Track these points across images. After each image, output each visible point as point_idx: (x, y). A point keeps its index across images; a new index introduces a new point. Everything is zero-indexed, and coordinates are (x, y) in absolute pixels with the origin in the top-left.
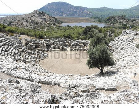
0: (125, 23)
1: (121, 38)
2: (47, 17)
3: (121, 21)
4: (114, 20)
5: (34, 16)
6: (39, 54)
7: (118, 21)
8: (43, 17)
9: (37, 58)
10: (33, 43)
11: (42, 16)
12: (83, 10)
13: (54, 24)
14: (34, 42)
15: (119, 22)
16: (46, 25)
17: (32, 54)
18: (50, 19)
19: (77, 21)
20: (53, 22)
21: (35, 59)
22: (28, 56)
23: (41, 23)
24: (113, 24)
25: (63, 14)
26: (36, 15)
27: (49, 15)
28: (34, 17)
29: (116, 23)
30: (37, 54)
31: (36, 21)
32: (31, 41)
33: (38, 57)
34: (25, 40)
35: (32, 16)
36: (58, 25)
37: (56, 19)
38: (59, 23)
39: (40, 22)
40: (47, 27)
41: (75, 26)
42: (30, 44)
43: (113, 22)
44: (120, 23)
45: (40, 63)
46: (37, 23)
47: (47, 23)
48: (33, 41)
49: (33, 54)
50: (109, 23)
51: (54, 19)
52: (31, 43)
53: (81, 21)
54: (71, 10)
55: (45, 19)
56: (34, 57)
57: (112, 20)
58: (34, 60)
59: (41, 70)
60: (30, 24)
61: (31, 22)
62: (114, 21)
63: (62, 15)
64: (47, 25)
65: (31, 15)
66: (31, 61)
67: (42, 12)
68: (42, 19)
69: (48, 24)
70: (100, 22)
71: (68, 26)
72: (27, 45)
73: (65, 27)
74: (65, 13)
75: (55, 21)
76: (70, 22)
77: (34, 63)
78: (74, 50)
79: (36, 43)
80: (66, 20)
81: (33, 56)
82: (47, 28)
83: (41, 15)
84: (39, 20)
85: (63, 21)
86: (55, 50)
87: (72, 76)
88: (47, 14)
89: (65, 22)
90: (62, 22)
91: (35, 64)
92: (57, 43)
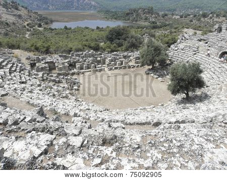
0: (153, 20)
1: (181, 46)
2: (23, 12)
3: (148, 16)
4: (137, 15)
7: (143, 16)
8: (17, 12)
10: (43, 62)
11: (13, 9)
13: (40, 26)
14: (45, 60)
15: (144, 18)
16: (25, 27)
18: (31, 17)
19: (76, 18)
20: (36, 21)
23: (14, 24)
24: (136, 21)
26: (1, 8)
27: (26, 8)
29: (140, 20)
34: (27, 59)
36: (46, 26)
37: (41, 16)
38: (47, 23)
39: (11, 21)
40: (28, 30)
41: (78, 27)
43: (135, 18)
44: (146, 19)
46: (7, 24)
47: (26, 24)
50: (129, 19)
51: (37, 16)
52: (40, 64)
53: (84, 17)
55: (20, 16)
57: (133, 16)
62: (137, 17)
64: (27, 27)
67: (13, 2)
68: (14, 15)
69: (28, 25)
70: (116, 19)
71: (66, 28)
73: (61, 29)
74: (52, 5)
75: (40, 20)
76: (66, 19)
82: (29, 33)
83: (10, 9)
84: (9, 18)
85: (53, 18)
88: (22, 7)
89: (57, 21)
90: (52, 21)
92: (84, 59)
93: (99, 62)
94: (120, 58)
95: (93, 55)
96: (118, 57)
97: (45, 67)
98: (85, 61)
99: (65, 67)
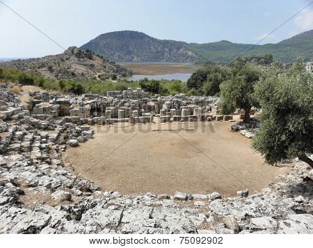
2: (97, 62)
5: (67, 59)
6: (65, 129)
8: (89, 62)
9: (55, 141)
10: (51, 101)
11: (85, 59)
12: (178, 49)
13: (114, 78)
14: (56, 99)
16: (95, 78)
17: (40, 128)
18: (105, 67)
20: (111, 73)
21: (50, 143)
22: (25, 134)
23: (82, 74)
25: (133, 58)
26: (73, 58)
27: (102, 57)
28: (66, 61)
30: (59, 128)
31: (72, 70)
32: (46, 98)
33: (61, 138)
34: (31, 95)
35: (63, 60)
36: (122, 79)
37: (118, 67)
38: (124, 76)
39: (80, 72)
42: (44, 105)
45: (65, 155)
46: (73, 74)
47: (97, 76)
48: (52, 98)
49: (46, 129)
51: (113, 67)
52: (45, 103)
53: (174, 70)
54: (150, 49)
55: (92, 66)
56: (47, 137)
58: (44, 145)
59: (63, 178)
60: (57, 76)
61: (59, 72)
63: (131, 61)
64: (98, 79)
65: (61, 59)
66: (30, 149)
67: (87, 51)
68: (85, 65)
69: (99, 76)
72: (34, 106)
74: (138, 56)
75: (116, 71)
76: (151, 72)
77: (39, 155)
78: (172, 119)
79: (59, 103)
80: (140, 70)
81: (44, 133)
83: (83, 58)
84: (79, 69)
85: (134, 70)
86: (117, 122)
87: (186, 199)
88: (98, 56)
89: (139, 74)
90: (131, 74)
91: (43, 159)
92: (123, 100)
93: (150, 109)
94: (189, 103)
95: (140, 96)
96: (184, 102)
97: (50, 108)
98: (123, 104)
99: (83, 111)
